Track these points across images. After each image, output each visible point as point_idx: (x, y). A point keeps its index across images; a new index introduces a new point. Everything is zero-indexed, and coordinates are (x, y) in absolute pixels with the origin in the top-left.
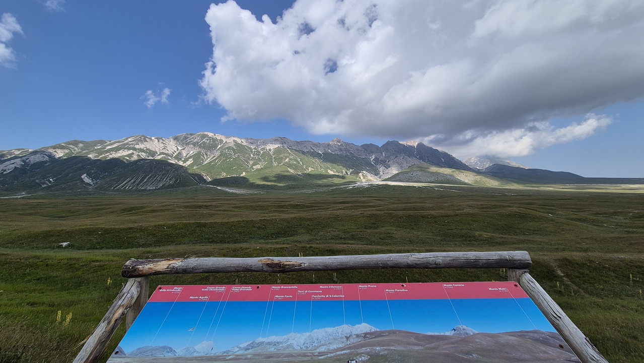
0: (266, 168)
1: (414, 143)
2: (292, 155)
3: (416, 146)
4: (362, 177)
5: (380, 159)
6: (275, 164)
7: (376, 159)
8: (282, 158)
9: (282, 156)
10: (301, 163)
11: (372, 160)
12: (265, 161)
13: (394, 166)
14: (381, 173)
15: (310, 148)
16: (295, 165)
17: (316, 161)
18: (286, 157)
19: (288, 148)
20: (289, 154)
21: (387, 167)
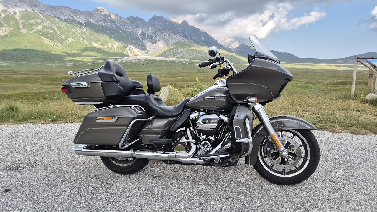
0: (11, 35)
1: (178, 20)
2: (46, 22)
3: (180, 23)
4: (129, 52)
5: (147, 34)
6: (24, 31)
7: (143, 34)
8: (32, 25)
9: (32, 21)
10: (58, 32)
11: (138, 34)
12: (9, 26)
13: (160, 41)
14: (148, 48)
15: (68, 15)
16: (50, 34)
17: (76, 31)
18: (38, 24)
19: (40, 12)
20: (42, 20)
21: (154, 42)
